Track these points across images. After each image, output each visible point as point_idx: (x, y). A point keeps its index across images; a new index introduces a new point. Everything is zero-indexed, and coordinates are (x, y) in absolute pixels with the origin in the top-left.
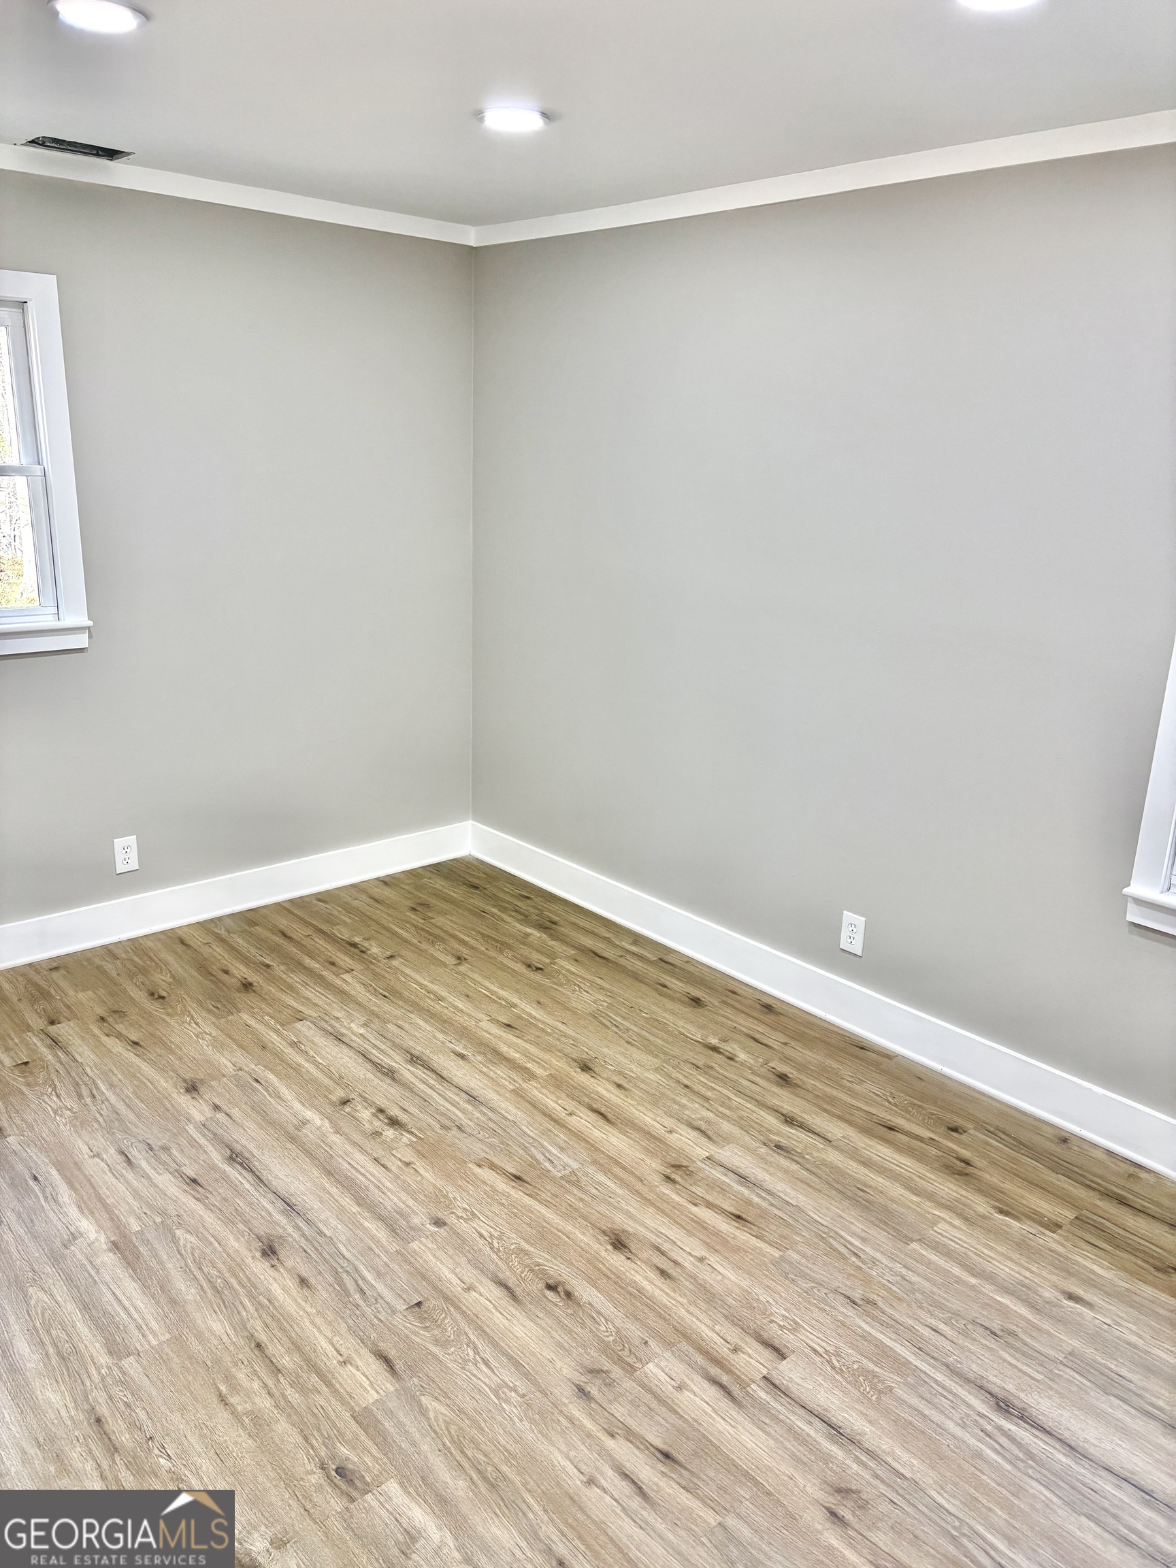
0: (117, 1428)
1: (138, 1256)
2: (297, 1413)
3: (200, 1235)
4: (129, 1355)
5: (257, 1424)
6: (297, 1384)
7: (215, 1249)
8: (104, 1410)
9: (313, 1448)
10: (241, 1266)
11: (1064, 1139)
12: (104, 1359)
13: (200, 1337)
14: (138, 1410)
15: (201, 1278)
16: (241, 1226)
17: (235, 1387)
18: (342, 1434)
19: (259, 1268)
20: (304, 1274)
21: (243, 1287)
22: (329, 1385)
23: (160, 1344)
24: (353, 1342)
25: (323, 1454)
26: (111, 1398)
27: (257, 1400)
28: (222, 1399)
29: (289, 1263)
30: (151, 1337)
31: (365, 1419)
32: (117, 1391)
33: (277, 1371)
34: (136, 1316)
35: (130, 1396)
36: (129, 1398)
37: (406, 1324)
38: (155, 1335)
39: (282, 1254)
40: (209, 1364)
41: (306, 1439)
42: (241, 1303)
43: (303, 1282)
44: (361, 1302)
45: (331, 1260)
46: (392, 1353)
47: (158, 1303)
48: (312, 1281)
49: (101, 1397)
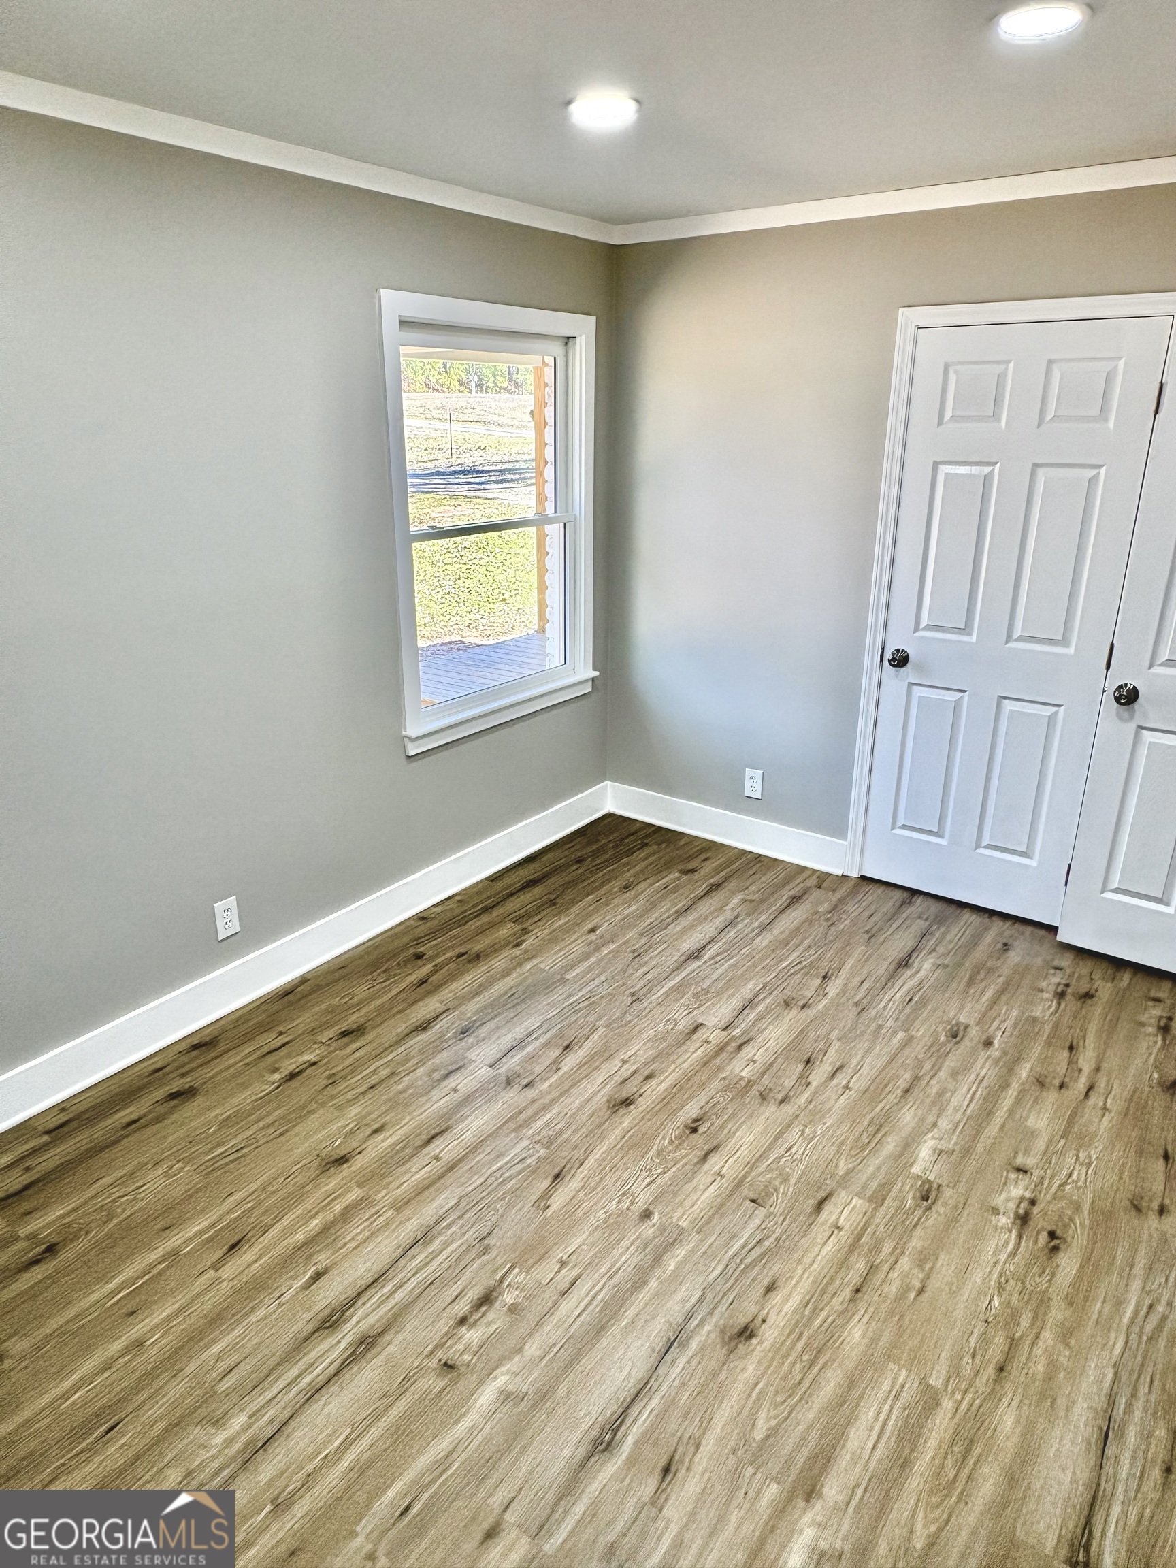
0: (995, 1353)
1: (813, 1458)
2: (901, 1239)
3: (754, 1411)
4: (928, 1386)
5: (924, 1259)
6: (876, 1248)
7: (767, 1385)
8: (990, 1372)
9: (919, 1219)
10: (776, 1348)
11: (422, 918)
12: (947, 1404)
13: (875, 1340)
14: (972, 1345)
15: (811, 1376)
16: (723, 1376)
17: (905, 1289)
18: (898, 1208)
19: (769, 1335)
20: (762, 1290)
21: (801, 1334)
22: (864, 1229)
23: (901, 1367)
24: (814, 1228)
25: (920, 1212)
26: (977, 1374)
27: (906, 1268)
28: (921, 1292)
29: (753, 1309)
30: (901, 1380)
31: (878, 1199)
32: (967, 1371)
33: (872, 1269)
34: (887, 1407)
35: (966, 1359)
36: (967, 1359)
37: (778, 1204)
38: (896, 1378)
39: (742, 1320)
40: (897, 1318)
41: (916, 1225)
42: (821, 1326)
43: (770, 1289)
44: (772, 1239)
45: (733, 1278)
46: (812, 1202)
47: (861, 1397)
48: (766, 1282)
49: (981, 1382)
